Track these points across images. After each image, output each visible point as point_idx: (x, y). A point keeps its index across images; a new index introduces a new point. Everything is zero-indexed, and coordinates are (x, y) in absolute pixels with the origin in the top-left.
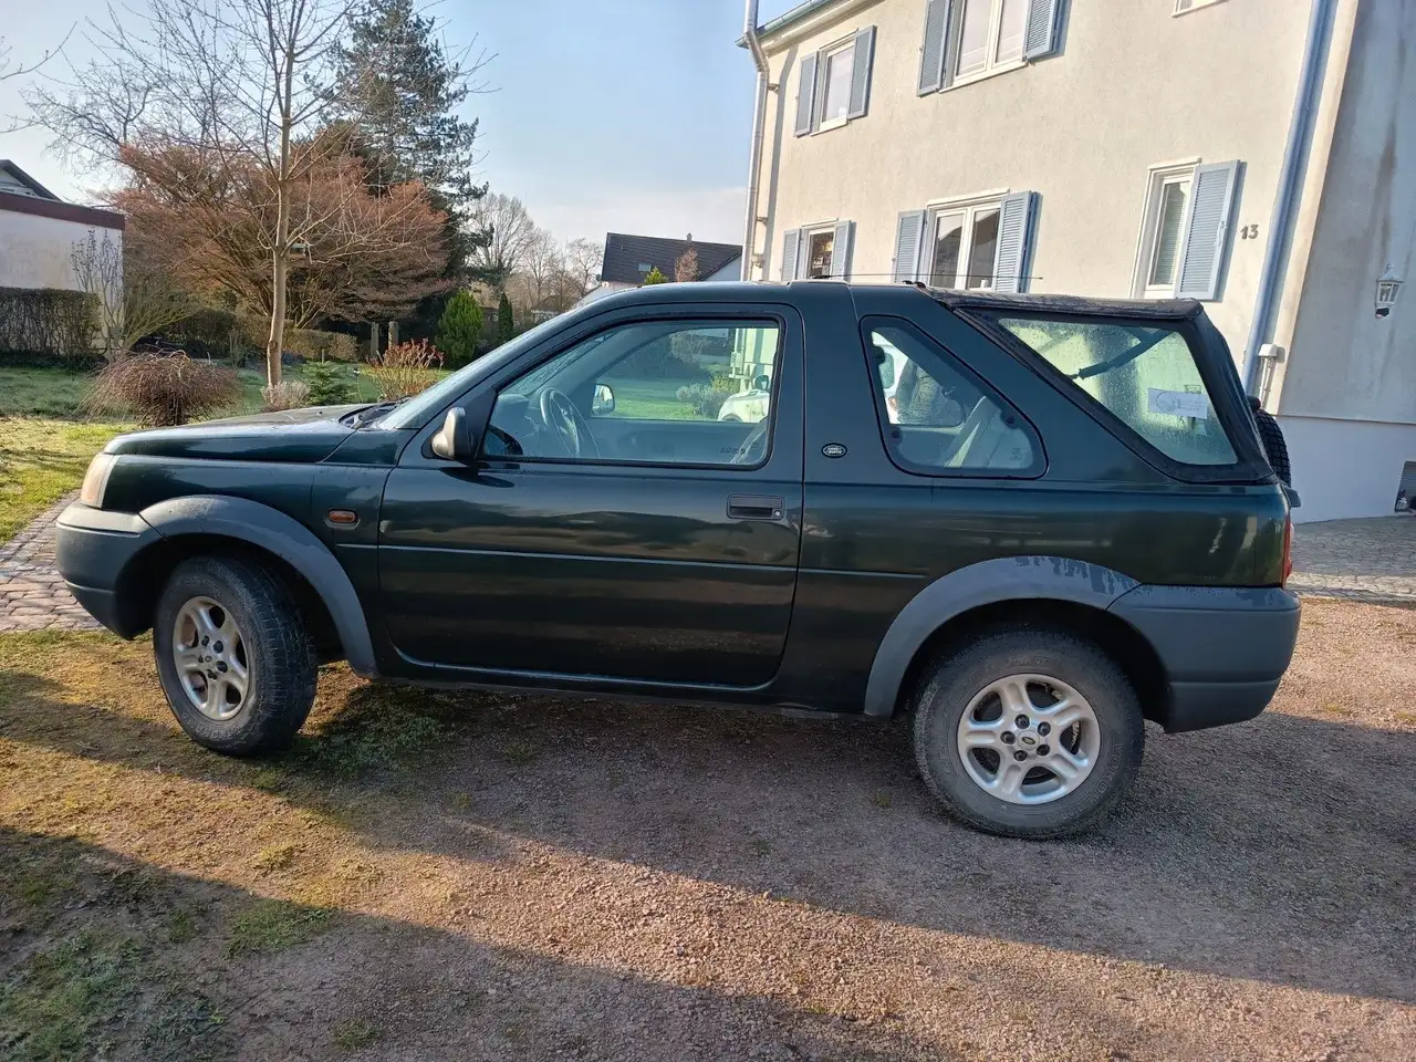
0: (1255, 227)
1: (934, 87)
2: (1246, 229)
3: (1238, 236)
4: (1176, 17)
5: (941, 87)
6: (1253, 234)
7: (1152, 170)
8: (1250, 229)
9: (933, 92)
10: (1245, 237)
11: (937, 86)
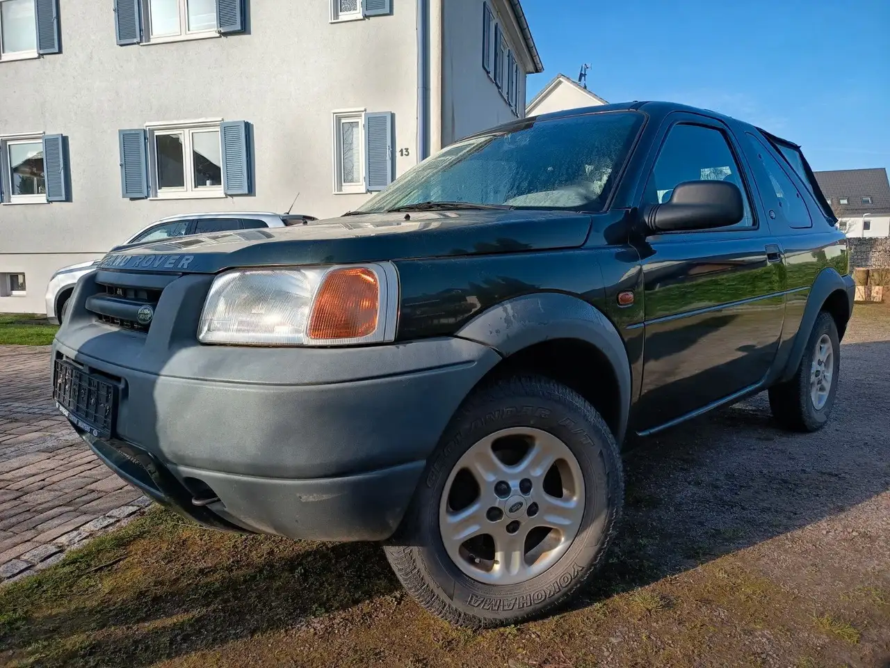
0: (407, 150)
1: (135, 41)
2: (402, 151)
3: (398, 154)
4: (332, 23)
5: (141, 41)
6: (407, 153)
7: (334, 113)
8: (404, 151)
9: (135, 44)
10: (402, 155)
11: (138, 39)
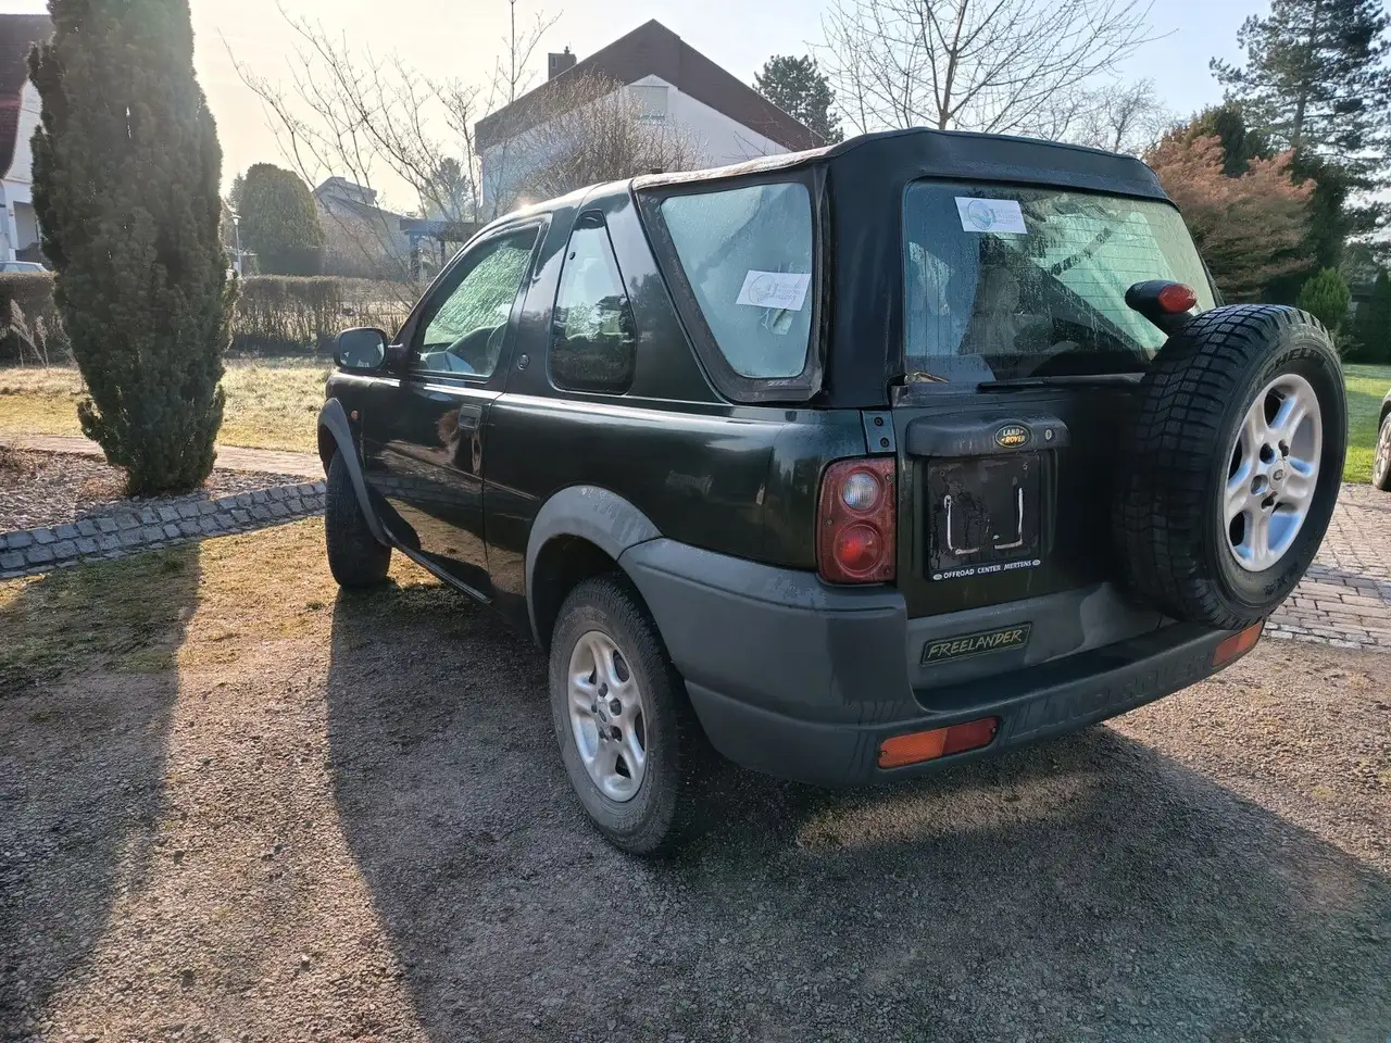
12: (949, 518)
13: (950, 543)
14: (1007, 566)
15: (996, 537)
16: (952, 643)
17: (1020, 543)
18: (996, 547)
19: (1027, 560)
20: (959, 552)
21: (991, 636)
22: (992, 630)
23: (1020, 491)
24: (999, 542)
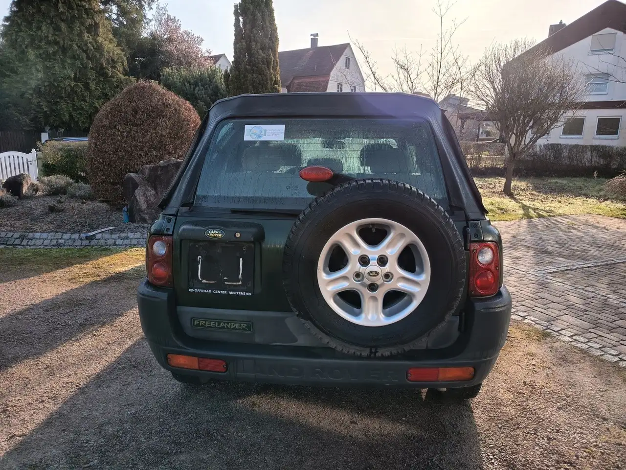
12: (200, 266)
13: (199, 276)
14: (231, 293)
15: (225, 278)
16: (206, 321)
17: (240, 283)
18: (226, 283)
19: (243, 291)
20: (204, 281)
21: (228, 323)
22: (228, 321)
23: (241, 259)
24: (227, 281)
